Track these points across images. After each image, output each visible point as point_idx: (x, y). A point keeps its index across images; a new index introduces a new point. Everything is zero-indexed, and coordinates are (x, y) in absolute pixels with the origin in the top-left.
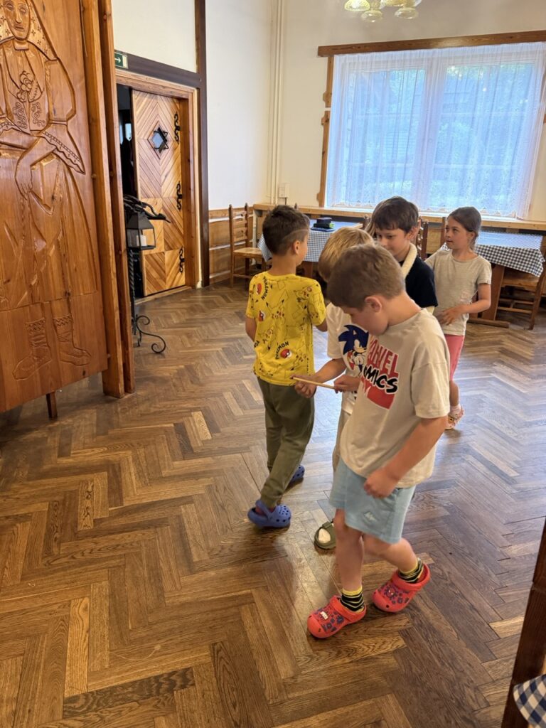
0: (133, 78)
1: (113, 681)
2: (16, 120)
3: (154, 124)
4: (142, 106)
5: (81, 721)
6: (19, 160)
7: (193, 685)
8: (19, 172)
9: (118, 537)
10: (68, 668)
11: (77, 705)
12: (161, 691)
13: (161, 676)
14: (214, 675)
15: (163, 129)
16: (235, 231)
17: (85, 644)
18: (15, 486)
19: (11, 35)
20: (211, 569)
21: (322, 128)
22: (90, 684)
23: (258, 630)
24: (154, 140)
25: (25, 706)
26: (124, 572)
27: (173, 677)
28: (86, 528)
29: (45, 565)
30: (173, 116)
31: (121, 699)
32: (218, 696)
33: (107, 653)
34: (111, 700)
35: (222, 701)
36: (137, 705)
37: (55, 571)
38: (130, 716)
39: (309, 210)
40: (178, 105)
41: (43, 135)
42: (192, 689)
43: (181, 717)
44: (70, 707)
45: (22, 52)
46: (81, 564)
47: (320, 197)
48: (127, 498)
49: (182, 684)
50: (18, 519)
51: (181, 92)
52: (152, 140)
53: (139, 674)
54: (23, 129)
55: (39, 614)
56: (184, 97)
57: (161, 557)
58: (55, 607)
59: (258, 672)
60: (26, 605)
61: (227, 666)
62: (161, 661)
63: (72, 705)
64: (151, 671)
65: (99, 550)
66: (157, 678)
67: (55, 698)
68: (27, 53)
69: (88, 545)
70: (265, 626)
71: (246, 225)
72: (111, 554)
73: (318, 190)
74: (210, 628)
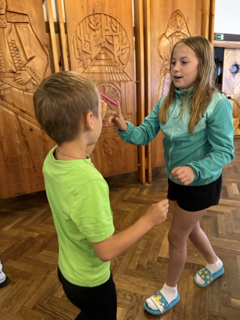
0: (225, 43)
3: (233, 62)
4: (228, 55)
5: (163, 265)
10: (161, 249)
13: (196, 264)
19: (175, 31)
20: (227, 238)
24: (233, 69)
25: (145, 253)
32: (218, 280)
35: (220, 282)
44: (160, 260)
45: (178, 37)
62: (196, 260)
64: (191, 261)
66: (193, 264)
67: (155, 255)
68: (180, 36)
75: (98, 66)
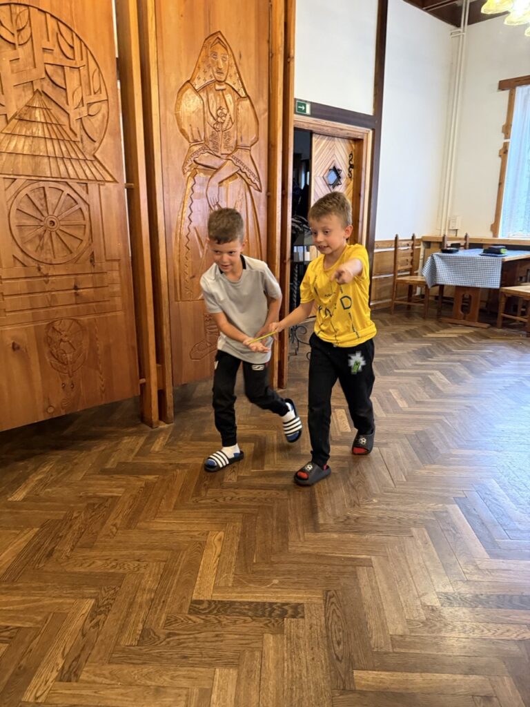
0: (314, 122)
1: (233, 596)
2: (211, 145)
3: (330, 163)
4: (320, 147)
5: (203, 619)
6: (211, 178)
7: (303, 617)
8: (209, 188)
9: (255, 492)
10: (198, 579)
11: (201, 607)
12: (273, 615)
13: (276, 603)
14: (323, 614)
15: (338, 167)
16: (399, 259)
17: (215, 565)
18: (180, 443)
19: (213, 79)
20: (335, 532)
21: (499, 160)
22: (214, 595)
23: (372, 589)
24: (329, 178)
25: (161, 597)
26: (256, 519)
27: (286, 607)
28: (230, 481)
29: (193, 502)
30: (348, 156)
31: (237, 612)
32: (324, 632)
33: (232, 575)
34: (229, 611)
35: (328, 636)
36: (251, 620)
37: (201, 508)
38: (243, 626)
39: (481, 240)
40: (353, 146)
41: (230, 158)
42: (301, 621)
43: (287, 638)
44: (195, 607)
45: (221, 93)
46: (222, 506)
47: (495, 228)
48: (268, 465)
49: (293, 614)
50: (178, 466)
51: (357, 134)
52: (327, 177)
53: (256, 597)
54: (216, 153)
55: (182, 535)
56: (359, 137)
57: (290, 513)
58: (196, 534)
59: (367, 623)
60: (174, 528)
61: (337, 611)
62: (277, 592)
63: (197, 606)
64: (267, 597)
65: (239, 499)
66: (271, 604)
67: (185, 597)
68: (224, 92)
69: (229, 494)
70: (380, 587)
71: (412, 254)
72: (248, 504)
73: (492, 221)
74: (326, 577)
75: (26, 136)
